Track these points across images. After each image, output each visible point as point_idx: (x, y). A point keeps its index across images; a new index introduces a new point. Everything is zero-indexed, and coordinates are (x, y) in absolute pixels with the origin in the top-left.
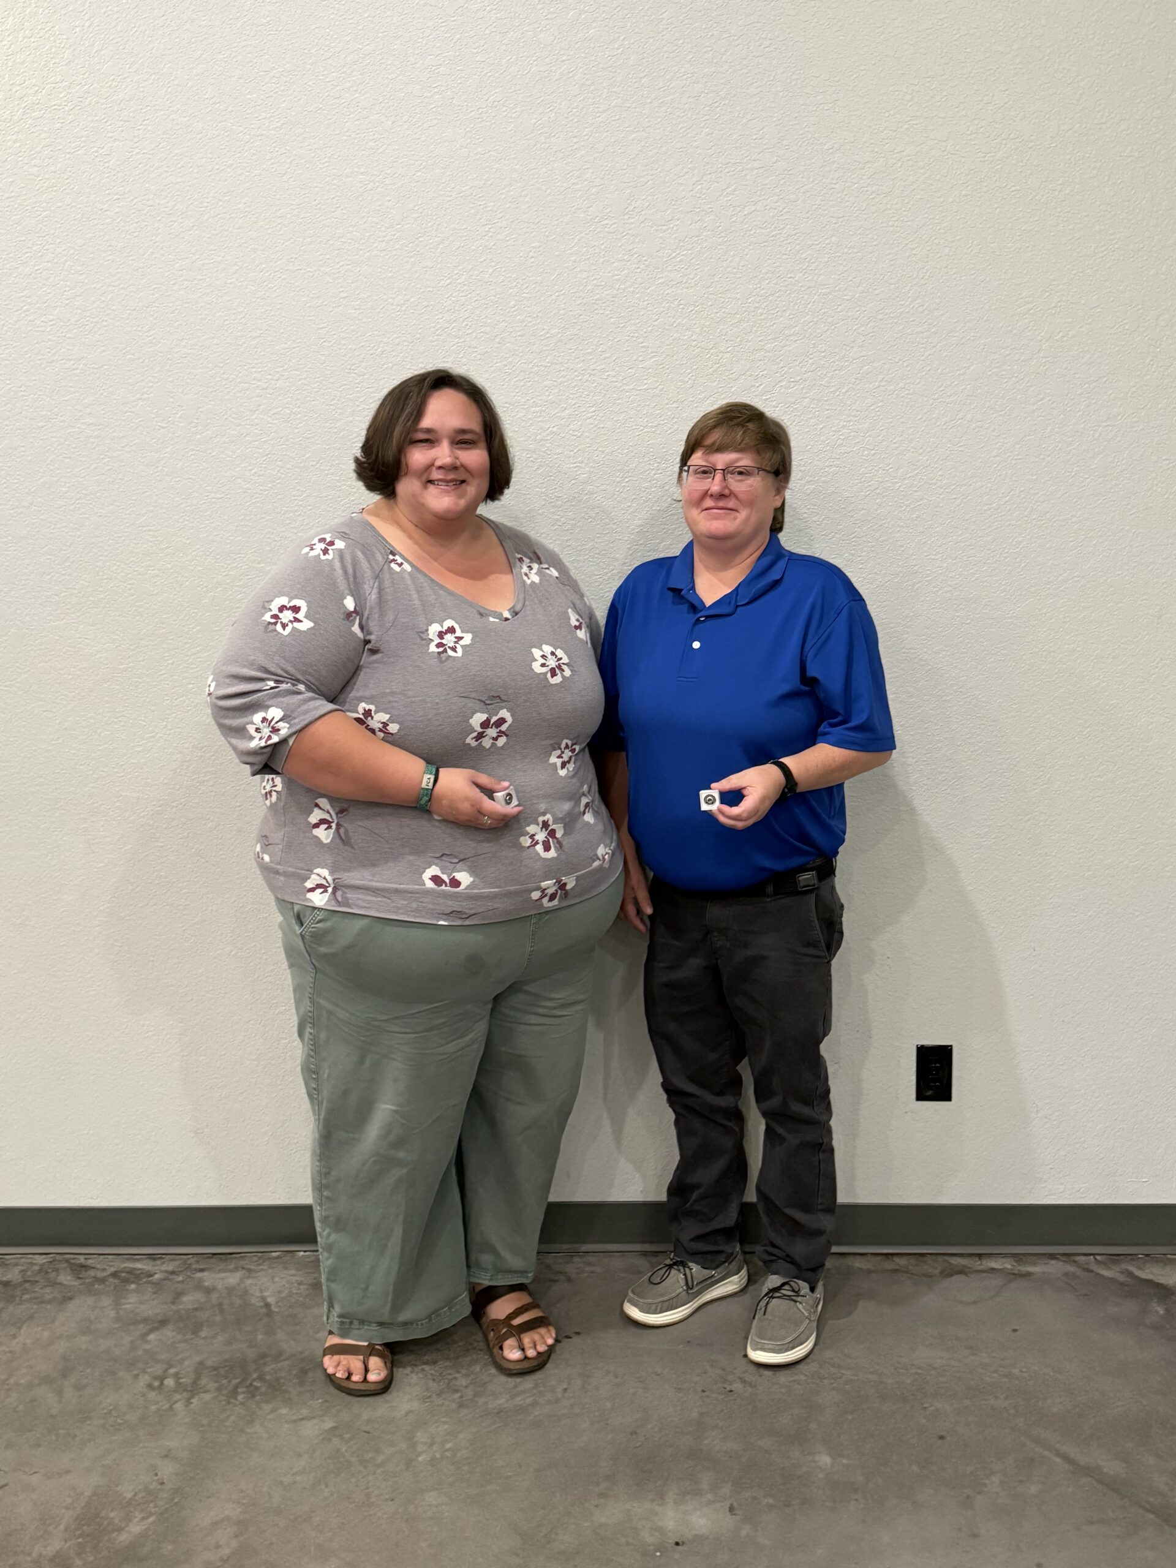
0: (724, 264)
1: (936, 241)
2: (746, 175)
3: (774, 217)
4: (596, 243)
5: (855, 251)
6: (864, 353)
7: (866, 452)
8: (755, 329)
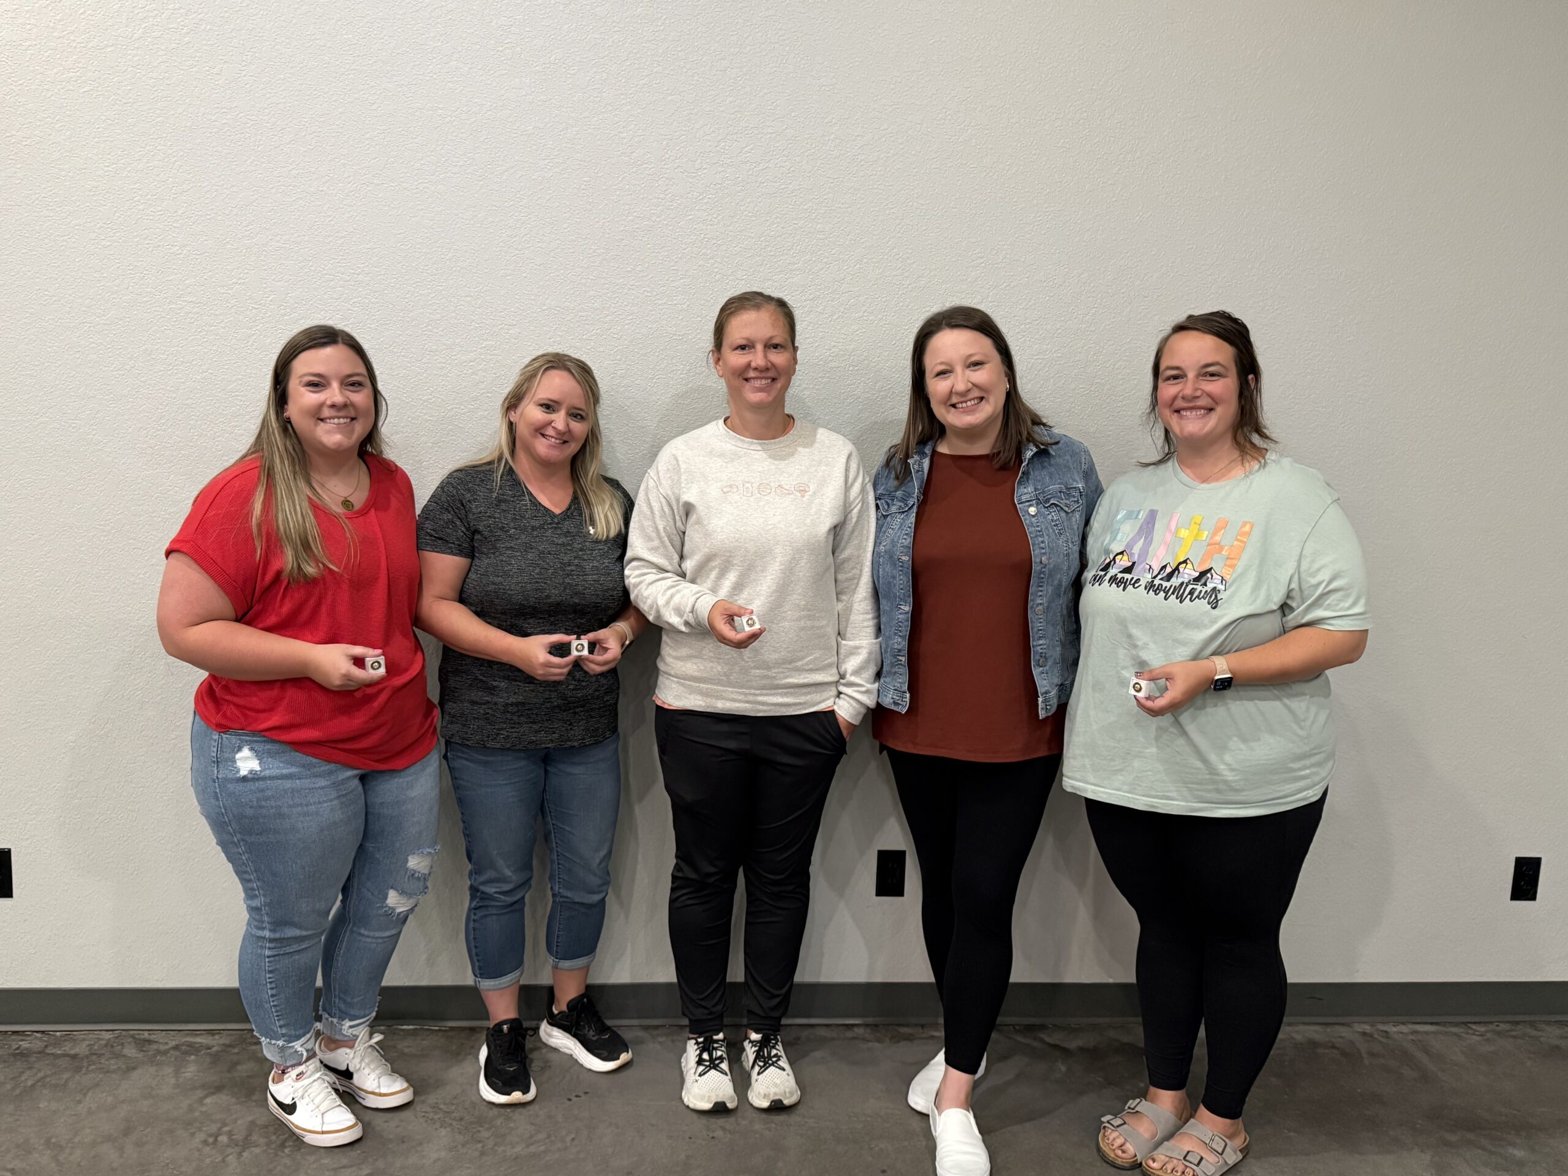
0: (742, 208)
1: (911, 204)
2: (761, 138)
3: (782, 174)
4: (638, 183)
5: (847, 206)
6: (851, 289)
7: (851, 368)
8: (765, 262)
